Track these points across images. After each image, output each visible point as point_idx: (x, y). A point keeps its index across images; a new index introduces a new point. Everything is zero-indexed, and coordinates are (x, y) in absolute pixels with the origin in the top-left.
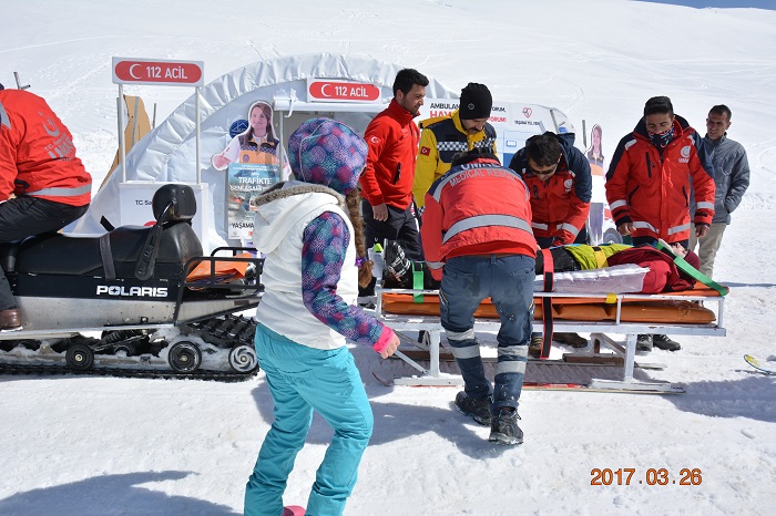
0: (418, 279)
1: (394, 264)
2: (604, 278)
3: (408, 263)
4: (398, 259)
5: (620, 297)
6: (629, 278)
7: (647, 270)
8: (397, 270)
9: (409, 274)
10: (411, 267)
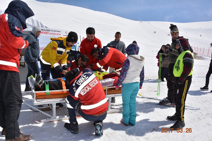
0: (47, 86)
1: (39, 82)
2: (104, 83)
3: (43, 82)
4: (40, 80)
5: (107, 88)
6: (110, 83)
7: (114, 80)
8: (40, 84)
9: (44, 85)
10: (44, 82)
